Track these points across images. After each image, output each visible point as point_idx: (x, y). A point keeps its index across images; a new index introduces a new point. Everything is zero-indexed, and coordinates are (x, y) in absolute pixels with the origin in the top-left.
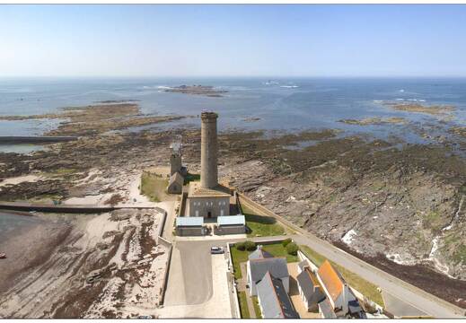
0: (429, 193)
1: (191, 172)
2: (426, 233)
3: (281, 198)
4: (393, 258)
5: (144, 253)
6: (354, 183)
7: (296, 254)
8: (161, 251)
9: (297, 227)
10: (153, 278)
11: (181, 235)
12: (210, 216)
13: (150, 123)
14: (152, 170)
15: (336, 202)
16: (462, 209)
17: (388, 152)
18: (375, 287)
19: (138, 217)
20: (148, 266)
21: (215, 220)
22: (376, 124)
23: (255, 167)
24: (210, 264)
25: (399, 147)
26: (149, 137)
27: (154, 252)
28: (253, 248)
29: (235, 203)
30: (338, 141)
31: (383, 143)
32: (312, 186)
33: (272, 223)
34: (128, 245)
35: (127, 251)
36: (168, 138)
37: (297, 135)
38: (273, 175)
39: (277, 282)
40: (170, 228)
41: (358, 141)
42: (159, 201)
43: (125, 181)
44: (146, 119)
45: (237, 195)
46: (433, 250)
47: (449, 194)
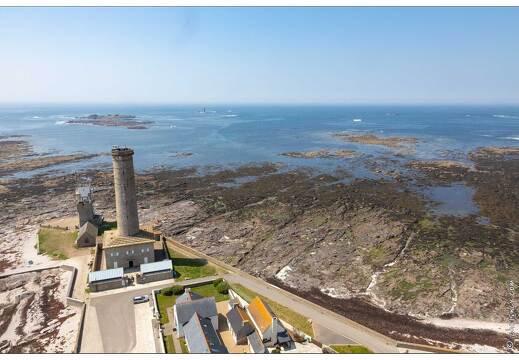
0: (374, 229)
1: (108, 220)
2: (366, 269)
3: (214, 239)
4: (328, 292)
5: (47, 319)
6: (294, 219)
7: (228, 293)
8: (71, 312)
9: (229, 266)
10: (62, 343)
11: (97, 291)
12: (132, 265)
13: (48, 165)
14: (54, 223)
15: (272, 239)
16: (409, 247)
17: (333, 187)
18: (306, 319)
19: (38, 281)
20: (56, 332)
21: (138, 268)
22: (323, 156)
23: (186, 207)
24: (132, 315)
25: (347, 181)
26: (47, 183)
27: (61, 316)
28: (180, 292)
29: (161, 248)
30: (280, 176)
31: (328, 178)
32: (248, 225)
33: (202, 265)
34: (24, 316)
35: (25, 323)
36: (74, 182)
37: (234, 170)
38: (205, 215)
39: (205, 322)
40: (82, 286)
41: (302, 176)
42: (66, 258)
43: (15, 241)
44: (41, 159)
45: (164, 239)
46: (371, 285)
47: (396, 231)
